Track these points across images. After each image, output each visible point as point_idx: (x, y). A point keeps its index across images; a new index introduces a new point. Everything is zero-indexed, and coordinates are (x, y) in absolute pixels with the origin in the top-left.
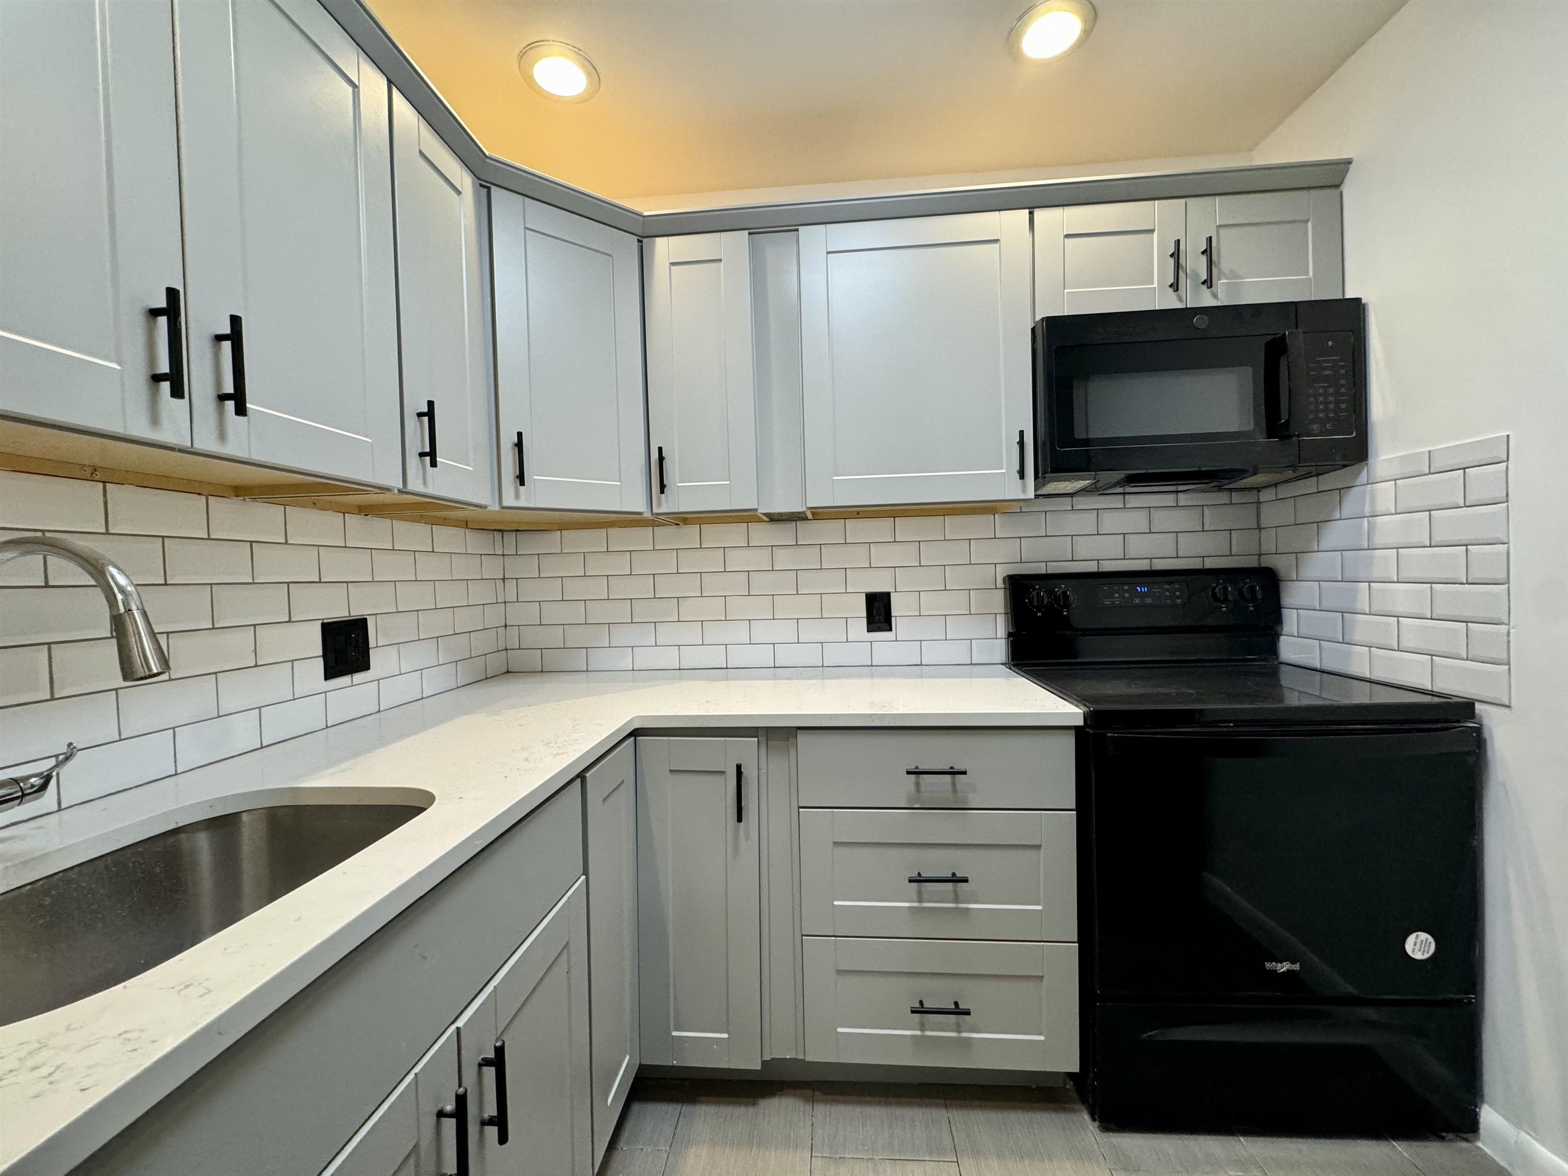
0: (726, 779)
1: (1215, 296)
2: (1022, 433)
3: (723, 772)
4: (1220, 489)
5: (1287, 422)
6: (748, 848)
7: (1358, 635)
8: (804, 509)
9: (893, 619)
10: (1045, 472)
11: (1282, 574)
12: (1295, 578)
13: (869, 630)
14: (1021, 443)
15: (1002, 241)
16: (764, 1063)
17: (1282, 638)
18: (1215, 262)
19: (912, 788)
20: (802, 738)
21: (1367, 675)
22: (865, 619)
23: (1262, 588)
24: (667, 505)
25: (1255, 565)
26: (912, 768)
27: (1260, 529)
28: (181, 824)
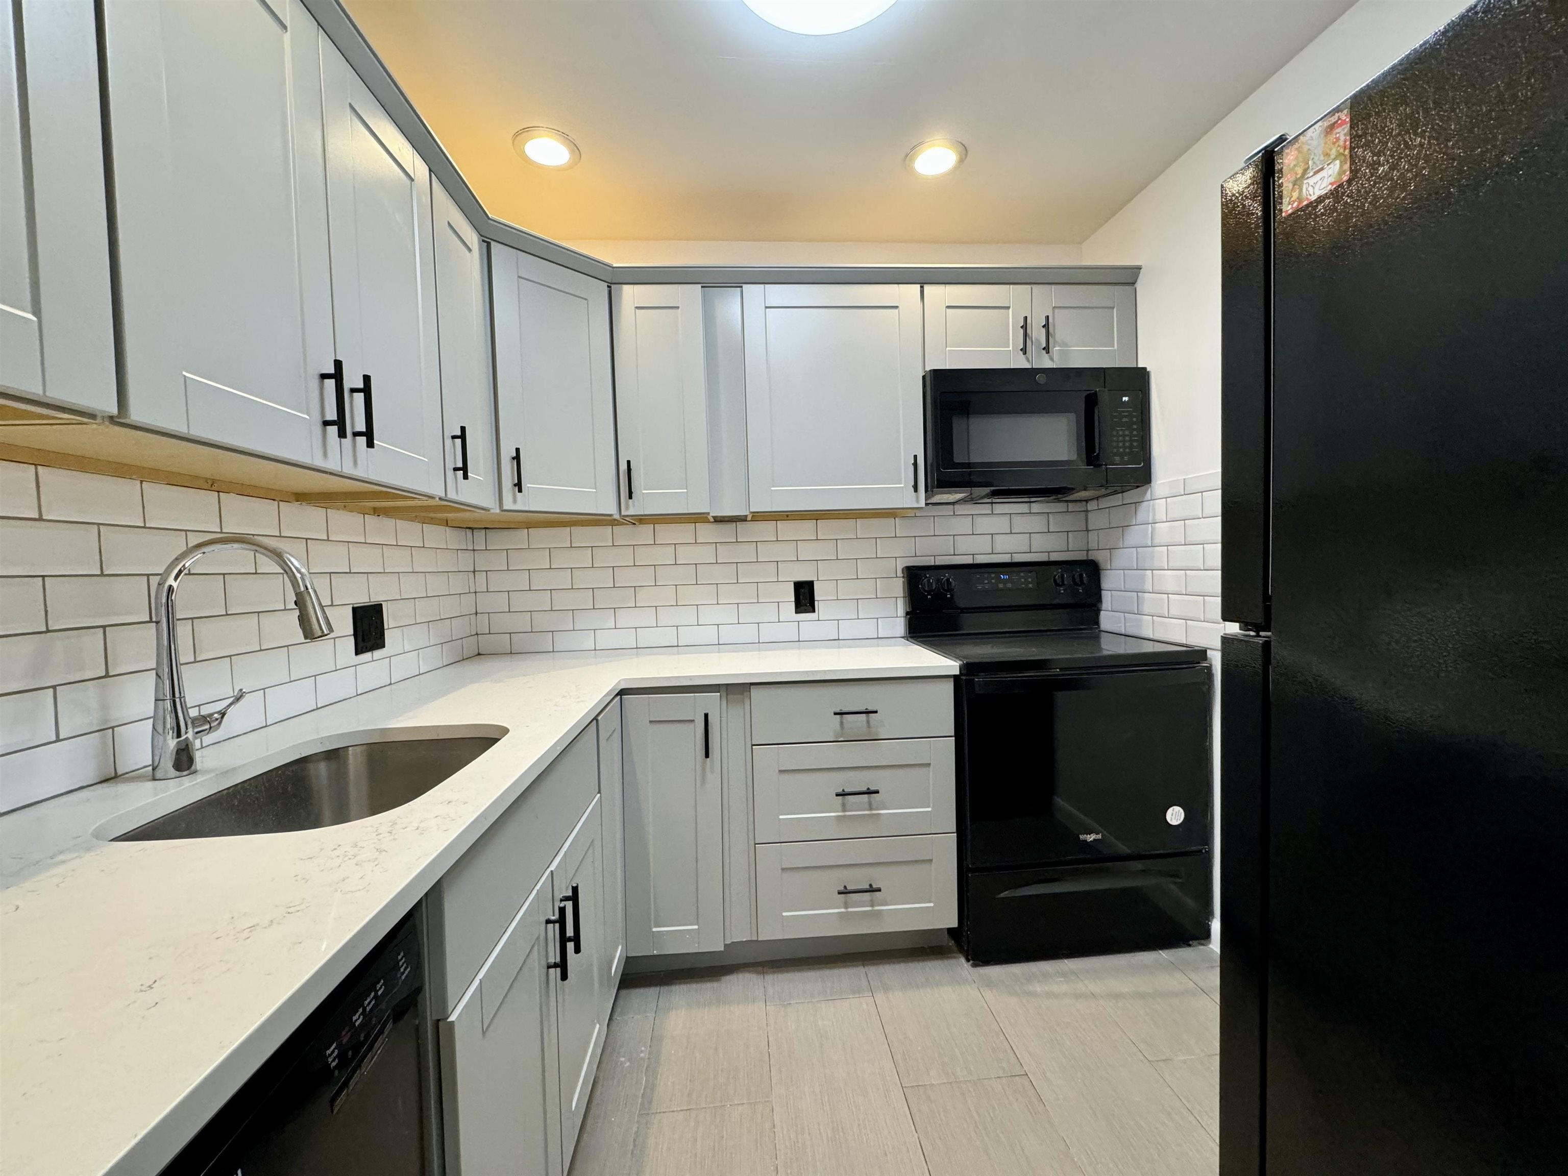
0: (695, 725)
1: (1052, 359)
2: (915, 457)
3: (692, 721)
4: (1059, 501)
5: (1098, 454)
6: (713, 779)
7: (1146, 608)
8: (748, 513)
9: (816, 603)
10: (933, 487)
11: (1102, 566)
12: (1109, 568)
13: (797, 612)
14: (915, 465)
15: (900, 307)
16: (726, 945)
17: (1102, 613)
18: (1051, 335)
19: (838, 727)
20: (754, 692)
21: (1151, 637)
22: (794, 603)
23: (1088, 576)
24: (633, 509)
25: (1085, 558)
26: (838, 710)
27: (1087, 531)
28: (303, 755)
